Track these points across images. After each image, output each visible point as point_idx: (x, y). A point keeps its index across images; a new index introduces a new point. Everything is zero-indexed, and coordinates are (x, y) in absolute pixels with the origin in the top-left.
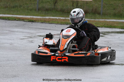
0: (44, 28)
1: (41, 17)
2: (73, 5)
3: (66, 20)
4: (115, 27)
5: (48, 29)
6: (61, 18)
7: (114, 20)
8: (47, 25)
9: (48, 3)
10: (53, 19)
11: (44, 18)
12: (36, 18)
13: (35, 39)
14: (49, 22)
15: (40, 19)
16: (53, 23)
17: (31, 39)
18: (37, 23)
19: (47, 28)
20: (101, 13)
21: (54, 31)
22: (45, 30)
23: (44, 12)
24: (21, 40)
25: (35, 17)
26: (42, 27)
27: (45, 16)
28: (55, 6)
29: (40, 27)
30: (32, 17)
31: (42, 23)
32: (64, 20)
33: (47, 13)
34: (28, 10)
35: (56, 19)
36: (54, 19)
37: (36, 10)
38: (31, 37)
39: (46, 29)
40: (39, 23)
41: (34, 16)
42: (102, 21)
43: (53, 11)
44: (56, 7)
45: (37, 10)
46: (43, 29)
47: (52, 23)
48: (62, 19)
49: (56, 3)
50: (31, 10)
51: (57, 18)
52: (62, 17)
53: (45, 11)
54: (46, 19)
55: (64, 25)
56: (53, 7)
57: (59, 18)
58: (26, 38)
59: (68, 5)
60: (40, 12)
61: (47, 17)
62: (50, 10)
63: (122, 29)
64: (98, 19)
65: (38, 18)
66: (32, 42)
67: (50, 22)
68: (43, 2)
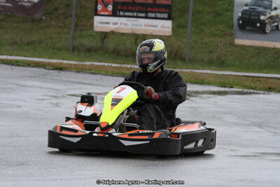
0: (80, 81)
1: (77, 63)
2: (136, 41)
3: (122, 68)
4: (209, 84)
5: (88, 84)
6: (113, 65)
7: (209, 72)
8: (87, 76)
9: (91, 38)
10: (98, 65)
11: (83, 63)
12: (68, 64)
13: (64, 101)
14: (90, 70)
15: (76, 65)
16: (98, 74)
17: (55, 101)
18: (68, 73)
19: (87, 82)
20: (187, 59)
21: (100, 87)
22: (82, 85)
23: (83, 54)
24: (38, 102)
25: (65, 62)
26: (78, 80)
27: (84, 61)
28: (103, 42)
29: (75, 80)
30: (59, 61)
31: (78, 72)
32: (117, 68)
33: (88, 54)
34: (53, 49)
35: (104, 66)
36: (100, 66)
37: (68, 50)
38: (56, 97)
39: (85, 84)
40: (72, 73)
41: (63, 59)
42: (187, 73)
43: (100, 52)
44: (105, 45)
45: (70, 50)
46: (80, 83)
47: (95, 74)
48: (114, 67)
49: (105, 37)
50: (59, 50)
51: (106, 64)
52: (115, 63)
53: (85, 51)
54: (86, 65)
55: (117, 76)
56: (99, 45)
57: (110, 64)
58: (48, 98)
59: (128, 42)
60: (76, 53)
61: (88, 63)
62: (95, 51)
63: (221, 87)
64: (180, 68)
65: (71, 64)
66: (57, 105)
67: (92, 71)
68: (81, 36)
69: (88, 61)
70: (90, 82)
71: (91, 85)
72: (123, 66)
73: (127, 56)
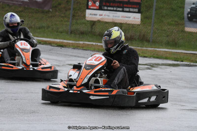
1: (74, 42)
5: (81, 57)
6: (99, 44)
7: (167, 50)
8: (80, 51)
9: (84, 25)
10: (88, 44)
11: (78, 42)
12: (67, 43)
13: (64, 68)
14: (83, 47)
15: (72, 43)
16: (88, 50)
18: (67, 49)
19: (80, 55)
20: (151, 41)
22: (76, 58)
23: (78, 36)
25: (65, 41)
26: (74, 54)
28: (92, 28)
30: (61, 40)
31: (74, 48)
33: (81, 37)
34: (57, 32)
35: (92, 44)
36: (90, 44)
37: (67, 33)
38: (58, 66)
39: (79, 57)
40: (70, 49)
43: (90, 35)
44: (93, 30)
45: (69, 33)
46: (75, 56)
47: (86, 50)
48: (100, 46)
49: (93, 24)
50: (61, 32)
51: (94, 44)
53: (79, 34)
54: (80, 44)
56: (89, 30)
57: (97, 44)
60: (73, 35)
62: (86, 34)
63: (175, 61)
65: (69, 43)
68: (77, 23)
69: (81, 41)
70: (82, 55)
71: (83, 57)
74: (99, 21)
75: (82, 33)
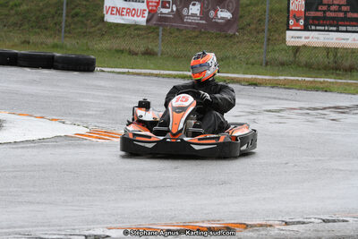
1: (271, 78)
3: (315, 81)
6: (307, 79)
8: (281, 91)
9: (284, 52)
10: (292, 80)
11: (277, 78)
12: (263, 79)
14: (284, 85)
15: (270, 80)
16: (293, 88)
18: (263, 88)
19: (281, 97)
22: (277, 101)
23: (276, 68)
25: (259, 77)
26: (273, 96)
27: (278, 76)
28: (295, 57)
29: (270, 96)
30: (254, 76)
31: (273, 87)
32: (311, 82)
33: (281, 69)
34: (247, 64)
35: (298, 80)
36: (294, 80)
37: (261, 65)
38: (253, 113)
39: (279, 99)
40: (267, 88)
41: (258, 74)
43: (293, 66)
44: (297, 59)
45: (264, 65)
46: (275, 98)
47: (289, 88)
48: (308, 81)
49: (297, 51)
50: (253, 64)
51: (300, 79)
52: (308, 77)
53: (278, 65)
54: (280, 80)
56: (291, 59)
57: (303, 78)
58: (245, 114)
59: (320, 55)
60: (269, 67)
61: (282, 78)
62: (287, 65)
65: (265, 80)
66: (254, 121)
67: (287, 86)
68: (273, 50)
69: (282, 75)
70: (285, 97)
71: (286, 100)
72: (316, 79)
73: (319, 69)
74: (304, 46)
75: (282, 64)
